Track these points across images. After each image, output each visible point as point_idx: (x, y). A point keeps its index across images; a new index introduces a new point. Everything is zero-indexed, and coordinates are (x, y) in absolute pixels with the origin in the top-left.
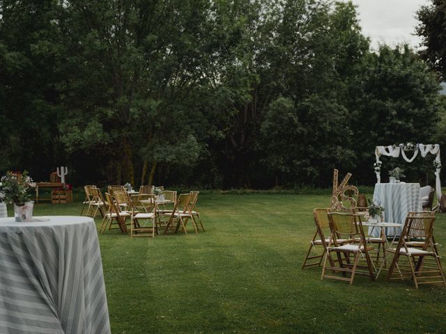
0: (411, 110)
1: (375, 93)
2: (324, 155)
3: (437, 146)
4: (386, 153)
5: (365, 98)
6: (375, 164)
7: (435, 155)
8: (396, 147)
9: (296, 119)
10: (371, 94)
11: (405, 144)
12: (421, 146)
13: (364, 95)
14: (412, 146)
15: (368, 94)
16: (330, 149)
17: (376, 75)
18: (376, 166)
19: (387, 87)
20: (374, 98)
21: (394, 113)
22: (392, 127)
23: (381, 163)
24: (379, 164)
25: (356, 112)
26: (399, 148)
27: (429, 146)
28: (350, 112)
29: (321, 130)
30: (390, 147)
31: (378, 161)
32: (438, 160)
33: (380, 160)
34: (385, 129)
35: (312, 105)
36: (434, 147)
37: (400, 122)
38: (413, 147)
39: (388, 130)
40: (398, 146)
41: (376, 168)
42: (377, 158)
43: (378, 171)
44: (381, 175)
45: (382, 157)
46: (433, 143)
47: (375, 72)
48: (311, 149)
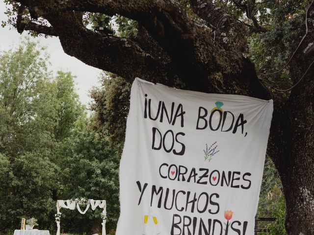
0: (113, 170)
1: (84, 154)
2: (35, 206)
3: (104, 202)
4: (65, 206)
5: (76, 157)
6: (56, 215)
7: (102, 209)
8: (73, 202)
9: (11, 173)
10: (80, 155)
11: (80, 199)
12: (92, 201)
13: (75, 155)
14: (85, 200)
15: (78, 155)
16: (42, 200)
17: (85, 138)
18: (57, 216)
19: (95, 149)
20: (83, 158)
21: (99, 171)
22: (97, 184)
23: (61, 214)
24: (59, 215)
25: (67, 170)
26: (75, 202)
27: (98, 202)
28: (62, 169)
29: (34, 183)
30: (68, 201)
31: (59, 213)
32: (104, 213)
33: (60, 211)
34: (91, 185)
35: (26, 162)
36: (102, 202)
37: (103, 180)
38: (86, 202)
39: (93, 186)
40: (74, 200)
41: (56, 218)
42: (58, 210)
43: (58, 220)
44: (60, 224)
45: (62, 210)
46: (101, 199)
47: (85, 136)
48: (25, 200)
